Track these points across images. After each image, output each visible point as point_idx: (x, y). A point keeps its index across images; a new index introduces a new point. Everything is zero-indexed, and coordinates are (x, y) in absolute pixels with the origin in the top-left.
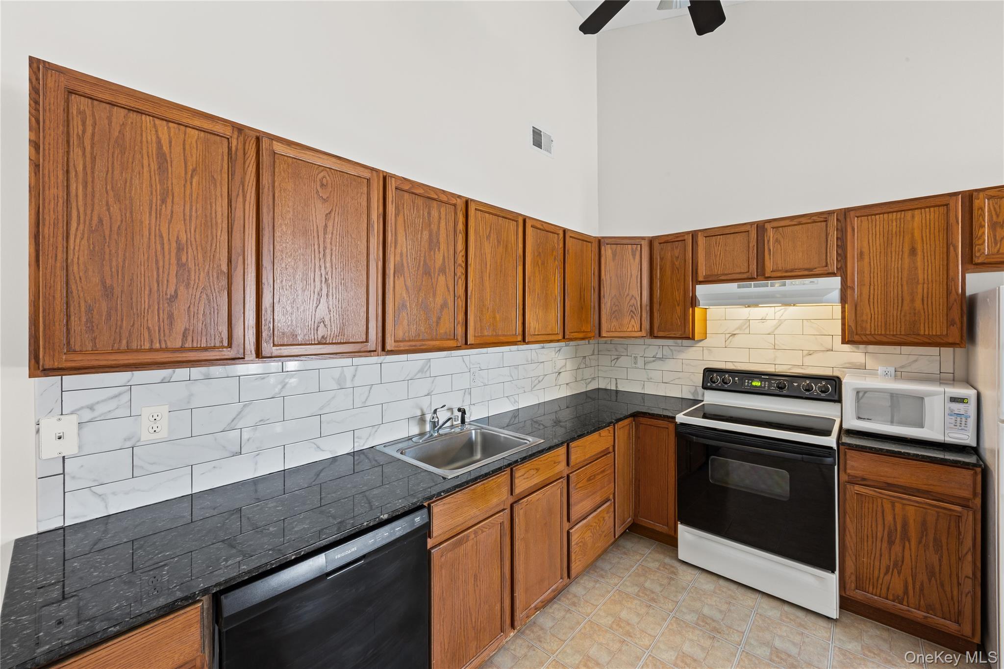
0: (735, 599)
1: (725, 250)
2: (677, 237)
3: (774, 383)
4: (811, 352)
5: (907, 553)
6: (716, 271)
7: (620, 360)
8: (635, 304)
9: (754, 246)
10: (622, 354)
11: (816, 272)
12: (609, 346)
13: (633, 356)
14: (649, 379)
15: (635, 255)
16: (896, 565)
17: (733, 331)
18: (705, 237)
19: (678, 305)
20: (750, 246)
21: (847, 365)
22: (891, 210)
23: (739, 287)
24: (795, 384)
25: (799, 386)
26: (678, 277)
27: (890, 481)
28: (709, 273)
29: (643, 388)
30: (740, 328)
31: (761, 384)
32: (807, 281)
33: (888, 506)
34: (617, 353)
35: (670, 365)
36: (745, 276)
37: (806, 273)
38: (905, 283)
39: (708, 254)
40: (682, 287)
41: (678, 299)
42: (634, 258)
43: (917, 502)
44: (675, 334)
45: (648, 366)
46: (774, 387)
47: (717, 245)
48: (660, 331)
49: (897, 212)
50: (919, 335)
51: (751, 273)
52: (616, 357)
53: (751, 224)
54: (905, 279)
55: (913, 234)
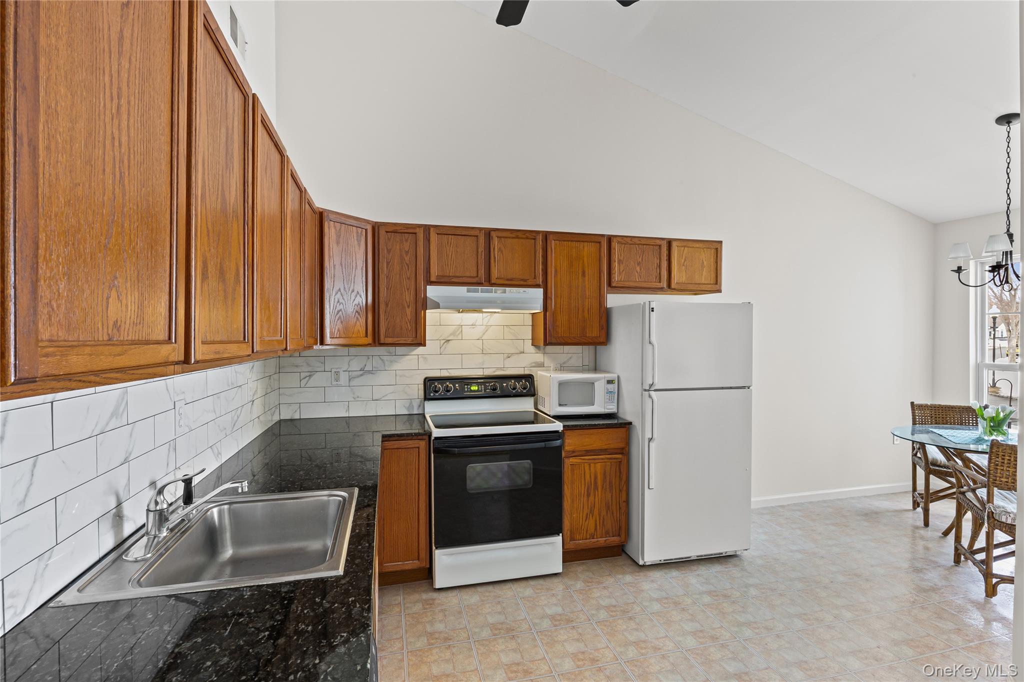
0: (500, 597)
1: (457, 252)
2: (408, 228)
3: (488, 386)
4: (510, 355)
5: (597, 499)
6: (448, 272)
7: (314, 377)
8: (361, 302)
9: (482, 251)
10: (318, 369)
11: (529, 283)
12: (299, 361)
13: (333, 371)
14: (356, 399)
15: (360, 241)
16: (591, 511)
17: (448, 337)
18: (438, 234)
19: (408, 307)
20: (479, 250)
21: (534, 365)
22: (572, 239)
23: (468, 291)
24: (505, 385)
25: (507, 385)
26: (408, 274)
27: (588, 448)
28: (440, 274)
29: (348, 410)
30: (453, 334)
31: (478, 388)
32: (521, 290)
33: (587, 468)
34: (310, 369)
35: (383, 378)
36: (474, 280)
37: (522, 283)
38: (579, 298)
39: (440, 252)
40: (413, 287)
41: (408, 300)
42: (359, 246)
43: (602, 459)
44: (405, 340)
45: (354, 382)
46: (489, 389)
47: (449, 244)
48: (388, 337)
49: (576, 241)
50: (586, 336)
51: (480, 279)
52: (308, 374)
53: (480, 229)
54: (579, 294)
55: (583, 261)
